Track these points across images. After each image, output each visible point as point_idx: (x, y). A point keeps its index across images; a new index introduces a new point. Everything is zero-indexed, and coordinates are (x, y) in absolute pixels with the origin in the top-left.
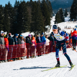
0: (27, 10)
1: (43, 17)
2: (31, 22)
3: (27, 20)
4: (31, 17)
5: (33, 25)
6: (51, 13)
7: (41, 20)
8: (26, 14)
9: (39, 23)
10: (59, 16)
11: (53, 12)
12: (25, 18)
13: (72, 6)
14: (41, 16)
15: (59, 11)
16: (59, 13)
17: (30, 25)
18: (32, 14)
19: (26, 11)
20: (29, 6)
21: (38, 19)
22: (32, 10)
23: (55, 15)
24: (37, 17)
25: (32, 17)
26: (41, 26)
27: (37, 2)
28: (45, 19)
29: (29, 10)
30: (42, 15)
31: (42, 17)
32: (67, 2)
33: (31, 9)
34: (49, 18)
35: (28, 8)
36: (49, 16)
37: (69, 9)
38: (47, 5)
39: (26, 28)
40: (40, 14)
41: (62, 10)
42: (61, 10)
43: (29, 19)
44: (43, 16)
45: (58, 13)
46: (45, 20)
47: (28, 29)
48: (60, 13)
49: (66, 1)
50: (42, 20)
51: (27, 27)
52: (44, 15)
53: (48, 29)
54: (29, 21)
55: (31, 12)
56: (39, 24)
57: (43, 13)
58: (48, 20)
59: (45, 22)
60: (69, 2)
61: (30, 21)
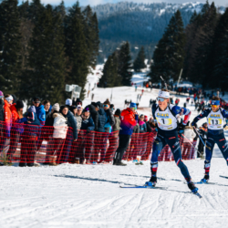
0: (20, 29)
1: (66, 59)
2: (24, 68)
3: (13, 61)
4: (27, 54)
5: (30, 80)
6: (94, 52)
7: (57, 66)
8: (12, 38)
9: (51, 75)
10: (115, 66)
11: (100, 51)
12: (9, 51)
13: (161, 41)
14: (59, 54)
15: (119, 51)
16: (117, 55)
17: (19, 77)
18: (33, 43)
19: (16, 31)
20: (26, 16)
21: (50, 63)
22: (35, 30)
23: (105, 60)
24: (48, 56)
25: (32, 53)
26: (55, 85)
27: (54, 8)
28: (71, 67)
29: (26, 29)
30: (63, 53)
31: (63, 59)
32: (150, 28)
33: (33, 26)
34: (85, 65)
35: (22, 24)
36: (85, 58)
37: (152, 48)
38: (84, 23)
39: (7, 84)
40: (58, 48)
41: (130, 47)
42: (125, 49)
43: (20, 58)
44: (65, 56)
45: (114, 54)
46: (68, 71)
47: (10, 89)
48: (121, 55)
49: (147, 25)
50: (63, 67)
51: (10, 83)
52: (68, 53)
53: (73, 96)
54: (20, 63)
55: (31, 36)
56: (51, 79)
57: (68, 45)
58: (79, 71)
59: (70, 74)
60: (153, 28)
61: (23, 64)
